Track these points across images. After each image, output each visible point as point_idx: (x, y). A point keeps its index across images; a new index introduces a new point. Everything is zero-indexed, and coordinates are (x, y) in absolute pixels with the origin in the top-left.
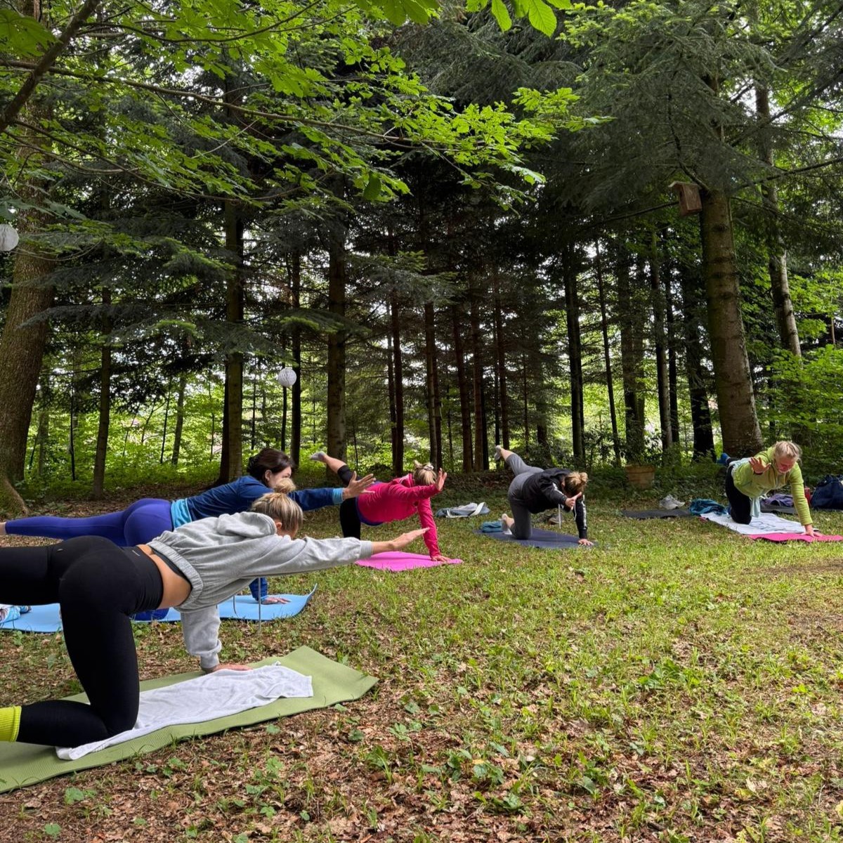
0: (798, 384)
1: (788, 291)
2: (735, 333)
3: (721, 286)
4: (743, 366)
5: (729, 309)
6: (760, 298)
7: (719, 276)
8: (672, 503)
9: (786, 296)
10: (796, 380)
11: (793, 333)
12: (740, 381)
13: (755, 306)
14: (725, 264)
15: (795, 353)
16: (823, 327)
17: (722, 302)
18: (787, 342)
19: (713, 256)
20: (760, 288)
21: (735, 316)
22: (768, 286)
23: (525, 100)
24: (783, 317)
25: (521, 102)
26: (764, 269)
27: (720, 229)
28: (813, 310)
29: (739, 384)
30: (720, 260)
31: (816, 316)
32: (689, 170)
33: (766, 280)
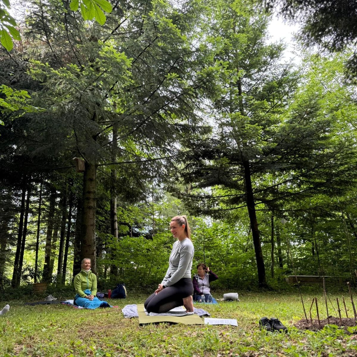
0: (115, 250)
1: (116, 212)
2: (92, 223)
3: (88, 203)
4: (93, 238)
5: (90, 213)
6: (105, 215)
7: (88, 199)
8: (51, 298)
9: (115, 214)
10: (114, 248)
11: (116, 229)
12: (91, 244)
13: (104, 218)
14: (91, 194)
15: (115, 236)
16: (127, 229)
17: (88, 210)
18: (113, 232)
19: (87, 191)
20: (106, 211)
21: (93, 216)
22: (109, 210)
23: (5, 92)
24: (113, 222)
25: (3, 92)
26: (108, 202)
27: (91, 180)
28: (125, 222)
29: (90, 245)
30: (89, 192)
31: (125, 224)
32: (82, 154)
33: (108, 207)
